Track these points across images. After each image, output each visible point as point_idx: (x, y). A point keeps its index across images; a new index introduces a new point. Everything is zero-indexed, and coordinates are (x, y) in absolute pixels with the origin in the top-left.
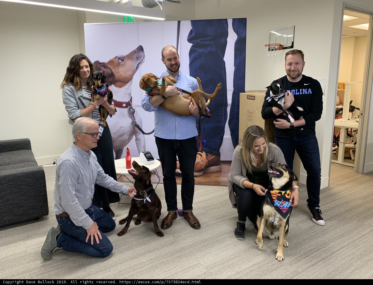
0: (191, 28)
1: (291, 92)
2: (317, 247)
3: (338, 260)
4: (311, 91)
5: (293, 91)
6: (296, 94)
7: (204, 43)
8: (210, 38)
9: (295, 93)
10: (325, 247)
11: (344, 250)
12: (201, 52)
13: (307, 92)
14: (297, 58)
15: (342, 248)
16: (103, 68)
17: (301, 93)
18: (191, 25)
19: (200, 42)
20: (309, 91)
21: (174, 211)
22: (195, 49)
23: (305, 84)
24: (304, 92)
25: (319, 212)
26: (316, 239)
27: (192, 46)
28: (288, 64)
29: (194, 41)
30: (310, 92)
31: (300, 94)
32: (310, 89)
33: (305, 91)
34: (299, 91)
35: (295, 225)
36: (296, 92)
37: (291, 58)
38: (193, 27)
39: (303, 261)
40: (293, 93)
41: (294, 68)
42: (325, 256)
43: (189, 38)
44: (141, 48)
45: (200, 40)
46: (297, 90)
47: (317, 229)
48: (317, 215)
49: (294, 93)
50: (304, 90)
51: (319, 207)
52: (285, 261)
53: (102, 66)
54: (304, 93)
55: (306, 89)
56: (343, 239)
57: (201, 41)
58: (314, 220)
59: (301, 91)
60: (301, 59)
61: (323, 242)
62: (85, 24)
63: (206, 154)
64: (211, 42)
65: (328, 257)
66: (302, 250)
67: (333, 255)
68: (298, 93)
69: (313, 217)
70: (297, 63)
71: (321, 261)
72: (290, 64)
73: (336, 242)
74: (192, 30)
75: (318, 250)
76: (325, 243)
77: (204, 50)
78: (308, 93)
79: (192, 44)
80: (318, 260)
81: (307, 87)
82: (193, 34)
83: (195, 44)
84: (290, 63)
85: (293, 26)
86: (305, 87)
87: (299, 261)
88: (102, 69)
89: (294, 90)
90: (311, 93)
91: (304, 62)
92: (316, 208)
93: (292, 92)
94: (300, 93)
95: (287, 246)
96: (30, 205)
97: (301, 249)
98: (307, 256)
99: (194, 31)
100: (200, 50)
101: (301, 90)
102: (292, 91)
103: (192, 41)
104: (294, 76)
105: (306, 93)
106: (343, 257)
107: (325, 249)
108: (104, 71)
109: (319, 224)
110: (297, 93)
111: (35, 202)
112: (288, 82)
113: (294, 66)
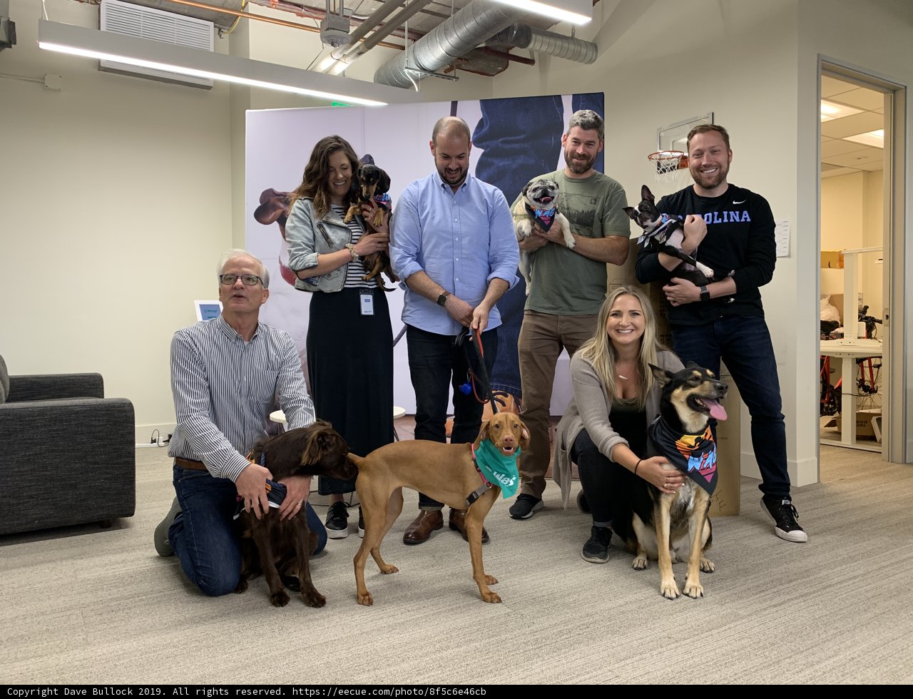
0: (480, 116)
1: (703, 218)
2: (788, 576)
3: (840, 597)
4: (747, 216)
5: (708, 216)
6: (716, 222)
7: (508, 146)
8: (522, 137)
9: (713, 220)
10: (808, 576)
11: (854, 583)
12: (504, 166)
13: (740, 218)
14: (713, 140)
15: (850, 579)
16: (282, 205)
17: (726, 220)
18: (482, 109)
19: (500, 145)
20: (744, 217)
21: (435, 509)
22: (489, 160)
23: (734, 203)
24: (734, 218)
25: (790, 511)
26: (785, 564)
27: (483, 155)
28: (694, 155)
29: (487, 143)
30: (746, 219)
31: (724, 221)
32: (745, 212)
33: (735, 216)
34: (720, 216)
35: (733, 542)
36: (716, 218)
37: (699, 141)
38: (485, 113)
39: (751, 599)
40: (708, 220)
41: (708, 160)
42: (806, 591)
43: (475, 136)
44: (369, 161)
45: (501, 140)
46: (716, 213)
47: (788, 548)
48: (785, 518)
49: (710, 220)
50: (732, 213)
51: (790, 499)
52: (708, 598)
53: (280, 201)
54: (732, 220)
55: (737, 213)
56: (852, 565)
57: (502, 142)
58: (780, 531)
59: (726, 216)
60: (723, 143)
61: (803, 569)
62: (247, 111)
63: (515, 401)
64: (526, 145)
65: (814, 592)
66: (749, 581)
67: (828, 590)
68: (720, 219)
69: (777, 526)
70: (713, 152)
71: (796, 598)
72: (699, 154)
73: (835, 570)
74: (482, 120)
75: (791, 581)
76: (806, 571)
77: (509, 162)
78: (743, 220)
79: (482, 151)
80: (788, 597)
81: (740, 209)
82: (485, 129)
83: (489, 149)
84: (698, 150)
85: (709, 114)
86: (735, 208)
87: (741, 598)
88: (280, 208)
89: (710, 214)
90: (749, 220)
91: (731, 152)
92: (783, 501)
93: (706, 219)
94: (723, 219)
95: (713, 569)
96: (92, 485)
97: (748, 579)
98: (763, 591)
99: (487, 123)
100: (501, 163)
101: (725, 213)
102: (706, 215)
103: (484, 144)
104: (710, 182)
105: (738, 220)
106: (852, 593)
107: (808, 579)
108: (284, 212)
109: (792, 539)
110: (718, 220)
111: (106, 479)
112: (696, 199)
113: (707, 156)
